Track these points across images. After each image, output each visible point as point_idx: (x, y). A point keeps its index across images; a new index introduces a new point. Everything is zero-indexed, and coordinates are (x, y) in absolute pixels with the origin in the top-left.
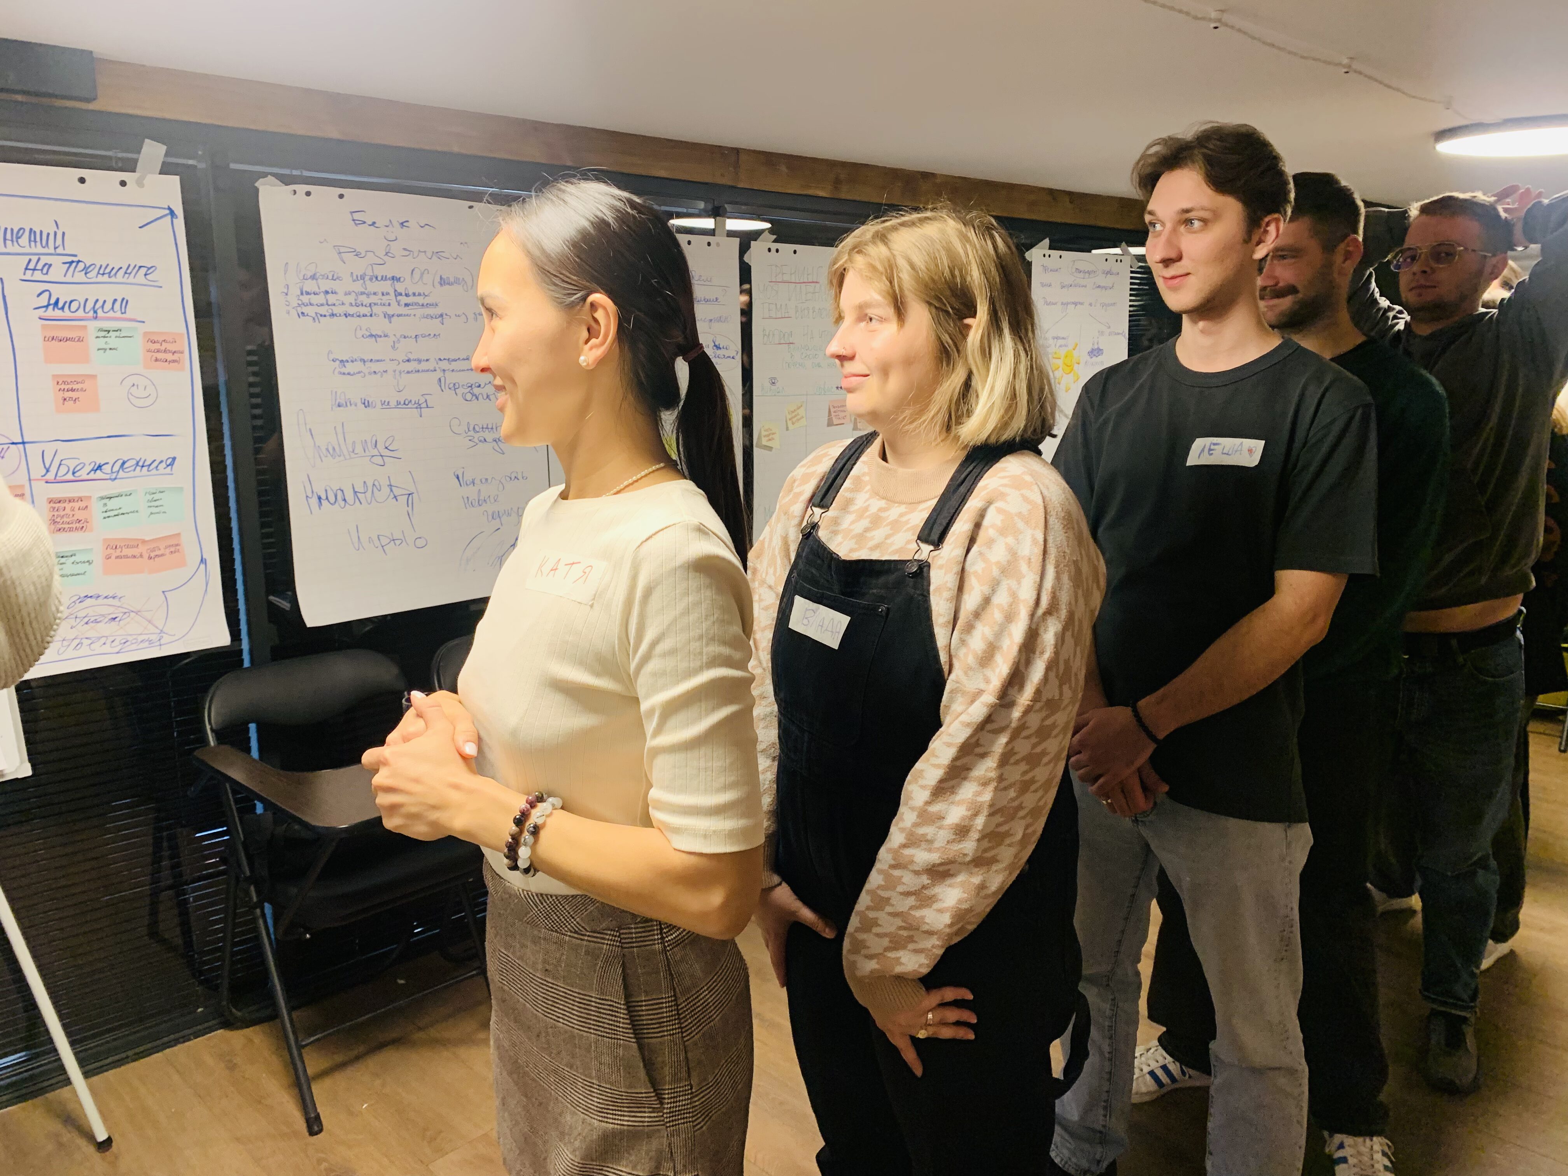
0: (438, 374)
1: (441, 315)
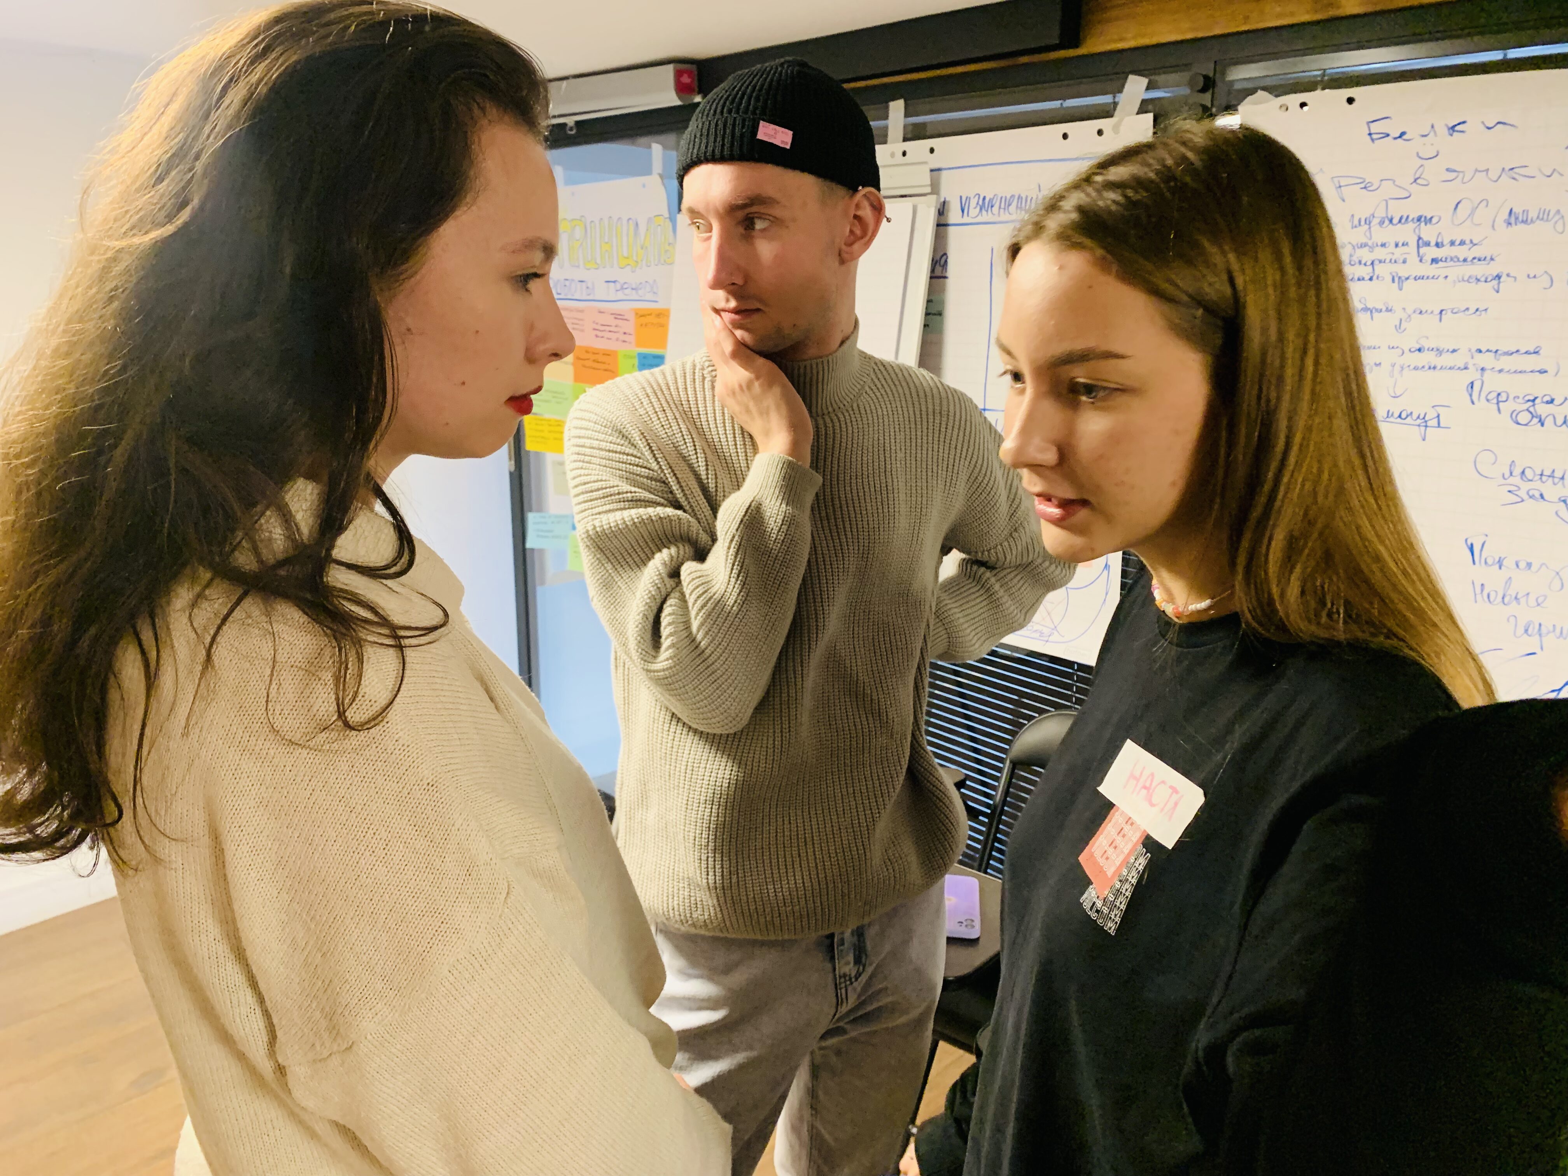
0: (1472, 375)
1: (1498, 277)
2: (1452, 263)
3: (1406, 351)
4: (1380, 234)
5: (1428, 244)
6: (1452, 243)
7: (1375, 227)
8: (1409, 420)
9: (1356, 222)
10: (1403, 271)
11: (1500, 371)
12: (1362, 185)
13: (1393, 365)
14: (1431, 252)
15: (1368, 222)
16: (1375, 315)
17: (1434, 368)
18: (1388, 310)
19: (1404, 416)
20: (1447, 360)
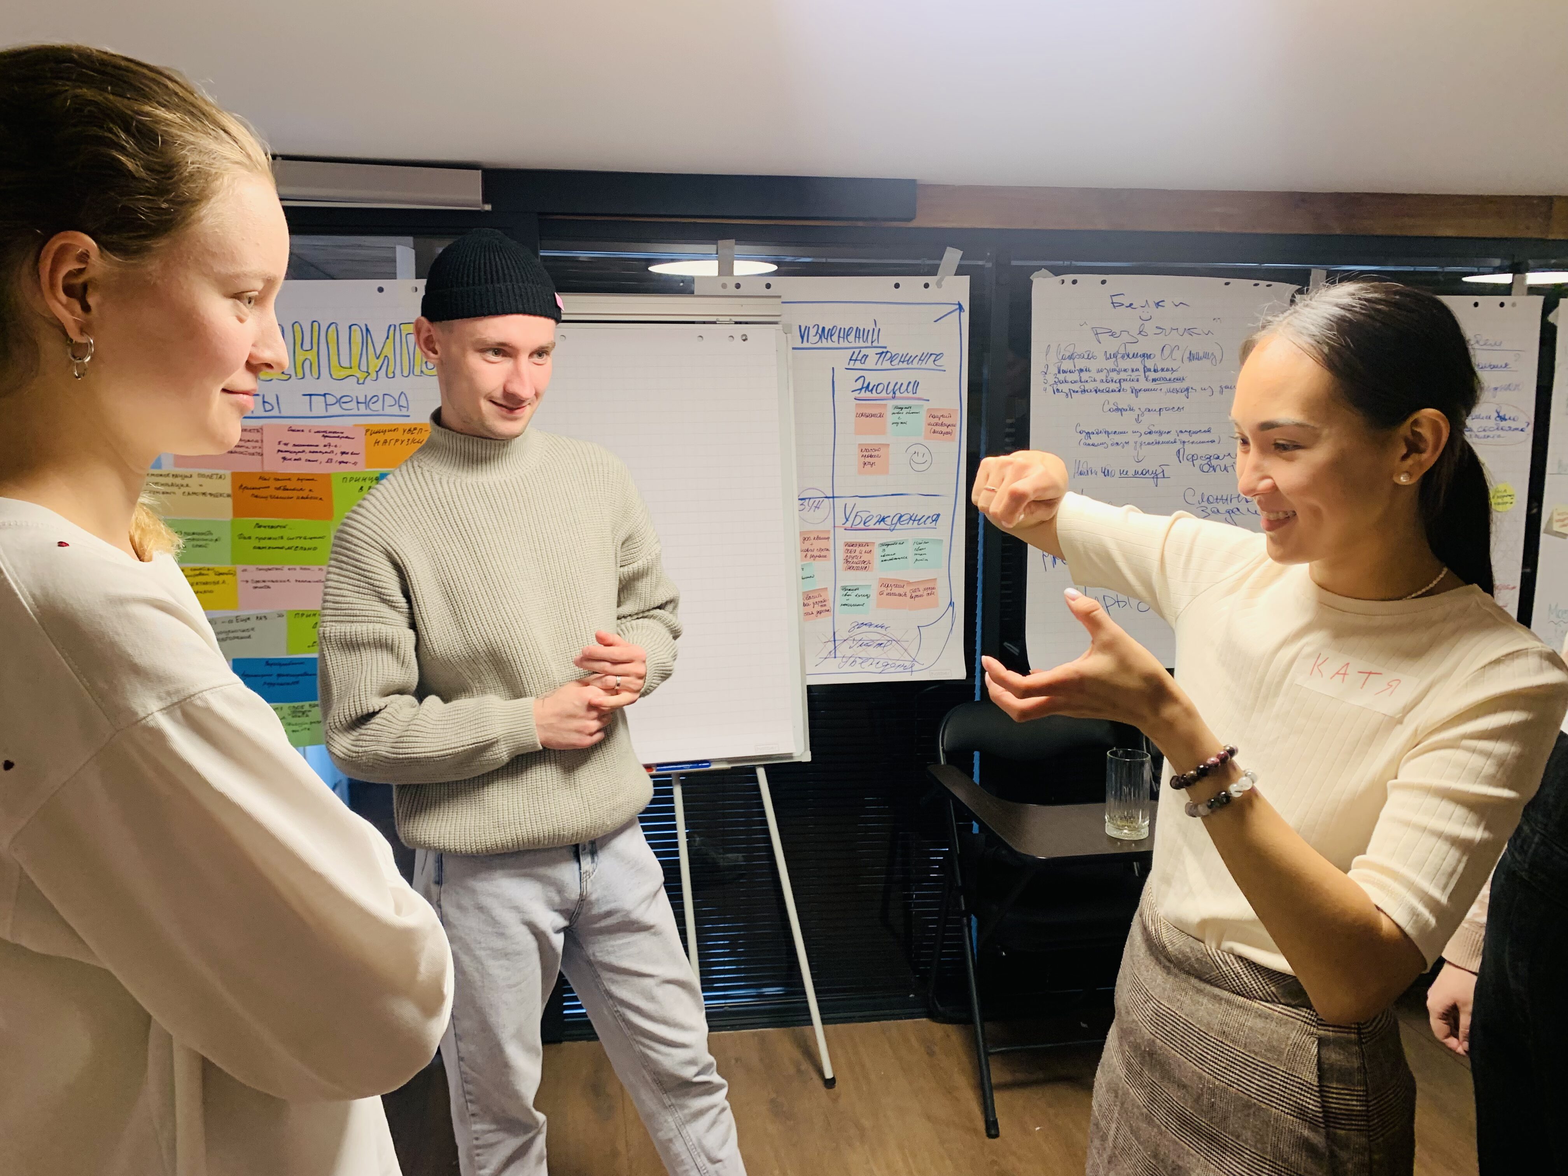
0: (1179, 446)
1: (1187, 389)
2: (1163, 382)
3: (1143, 434)
4: (1124, 364)
5: (1149, 370)
6: (1162, 370)
7: (1120, 360)
8: (1147, 475)
9: (1108, 356)
10: (1137, 386)
11: (1192, 443)
12: (1110, 334)
13: (1136, 443)
14: (1152, 375)
15: (1115, 356)
16: (1124, 413)
17: (1159, 443)
18: (1130, 410)
19: (1144, 473)
20: (1165, 438)
